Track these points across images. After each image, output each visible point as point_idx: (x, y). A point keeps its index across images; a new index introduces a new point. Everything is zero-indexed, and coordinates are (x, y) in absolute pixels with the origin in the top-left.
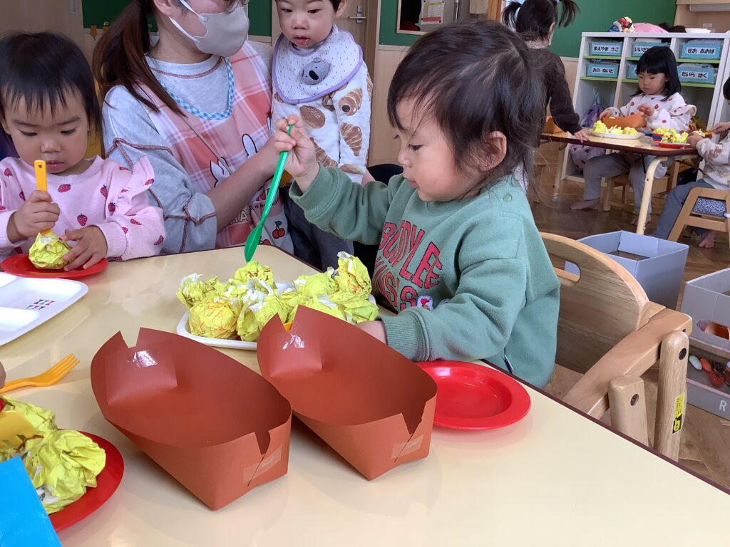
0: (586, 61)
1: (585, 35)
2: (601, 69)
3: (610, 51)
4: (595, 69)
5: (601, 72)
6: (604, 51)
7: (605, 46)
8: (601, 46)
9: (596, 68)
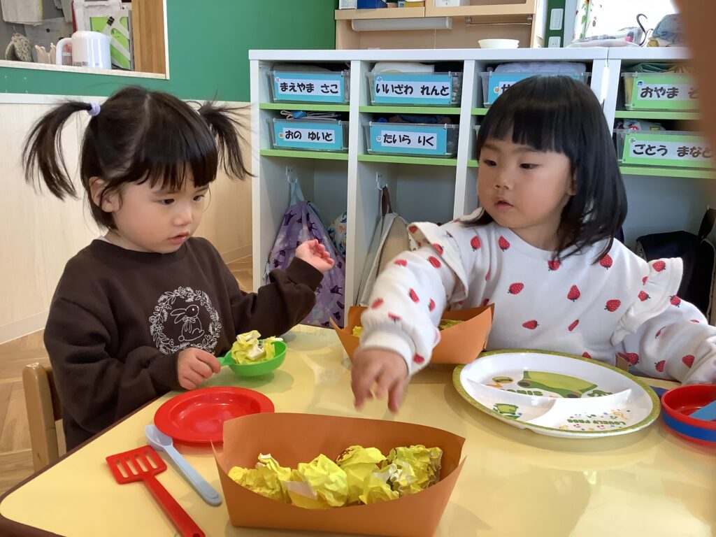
0: (268, 117)
1: (256, 56)
2: (305, 132)
3: (317, 91)
4: (289, 133)
5: (305, 138)
6: (305, 92)
7: (306, 82)
8: (296, 82)
9: (293, 130)
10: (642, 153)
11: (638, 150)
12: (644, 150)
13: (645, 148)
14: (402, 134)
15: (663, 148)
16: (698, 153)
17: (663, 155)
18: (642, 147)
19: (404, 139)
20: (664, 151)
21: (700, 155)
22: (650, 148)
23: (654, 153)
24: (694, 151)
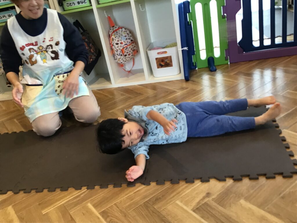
10: (69, 6)
11: (68, 5)
12: (69, 5)
13: (69, 4)
14: (3, 15)
15: (73, 3)
16: (83, 2)
17: (75, 5)
18: (68, 4)
19: (4, 17)
20: (74, 4)
21: (84, 3)
22: (70, 4)
23: (72, 5)
24: (82, 2)
